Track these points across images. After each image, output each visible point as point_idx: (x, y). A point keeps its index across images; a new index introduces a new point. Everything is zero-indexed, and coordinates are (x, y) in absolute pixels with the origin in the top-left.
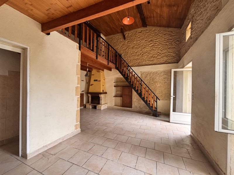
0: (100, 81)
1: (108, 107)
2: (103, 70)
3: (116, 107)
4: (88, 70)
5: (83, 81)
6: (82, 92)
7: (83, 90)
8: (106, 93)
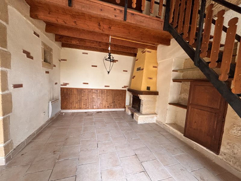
0: (143, 69)
1: (157, 121)
2: (155, 48)
3: (171, 128)
4: (109, 49)
5: (127, 71)
6: (123, 88)
7: (126, 85)
8: (156, 93)
